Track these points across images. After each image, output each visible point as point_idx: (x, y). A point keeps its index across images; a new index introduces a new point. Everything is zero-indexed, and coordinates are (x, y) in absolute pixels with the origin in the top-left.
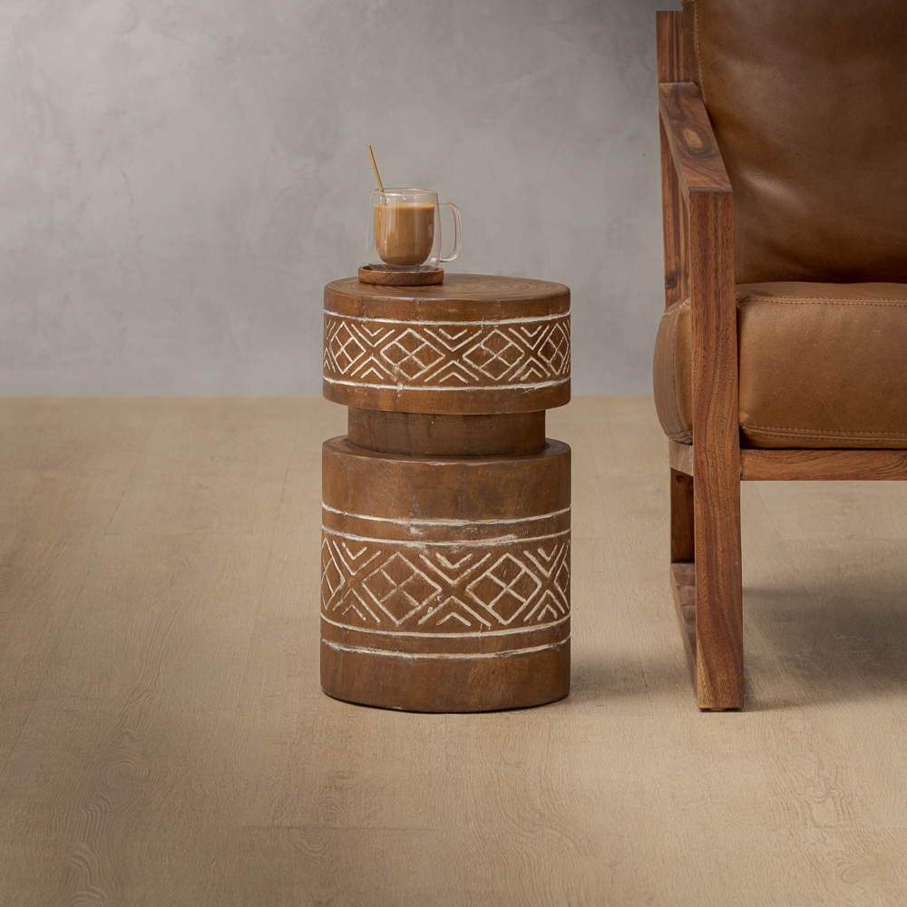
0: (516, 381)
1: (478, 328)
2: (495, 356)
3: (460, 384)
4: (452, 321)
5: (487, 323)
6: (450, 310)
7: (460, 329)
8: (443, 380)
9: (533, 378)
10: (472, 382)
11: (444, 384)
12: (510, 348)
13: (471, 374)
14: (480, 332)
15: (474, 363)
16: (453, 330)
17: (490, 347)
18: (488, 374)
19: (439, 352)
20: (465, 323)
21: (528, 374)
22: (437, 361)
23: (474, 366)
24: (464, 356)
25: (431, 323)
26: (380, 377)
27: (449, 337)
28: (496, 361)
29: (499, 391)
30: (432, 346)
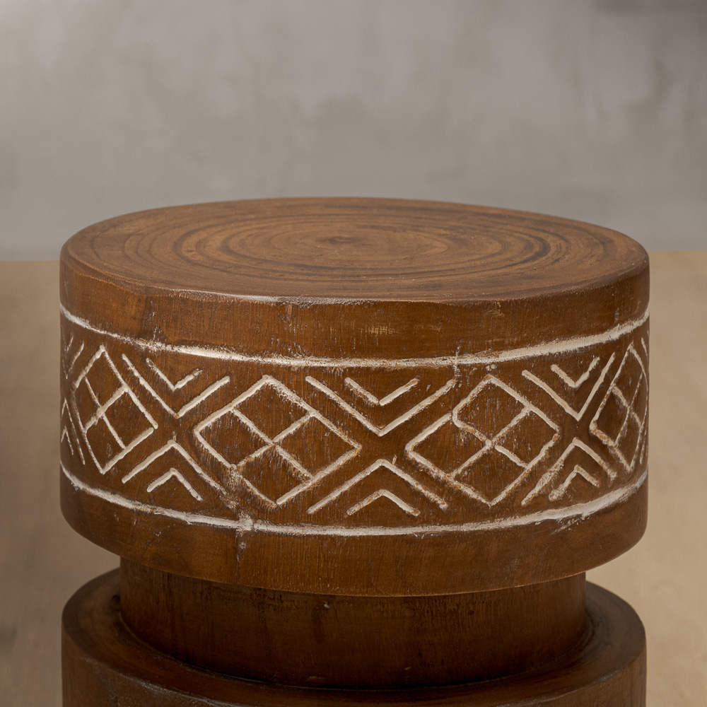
0: (541, 503)
1: (447, 373)
2: (489, 445)
3: (400, 518)
4: (378, 357)
5: (469, 360)
6: (374, 331)
7: (400, 377)
8: (356, 508)
9: (581, 492)
10: (430, 513)
11: (357, 521)
12: (525, 421)
13: (427, 493)
14: (450, 384)
15: (437, 464)
16: (381, 381)
17: (479, 422)
18: (470, 492)
19: (345, 438)
20: (412, 363)
21: (567, 482)
22: (341, 461)
23: (437, 472)
24: (409, 447)
25: (324, 363)
26: (194, 494)
27: (372, 399)
28: (492, 456)
29: (498, 532)
30: (326, 422)
